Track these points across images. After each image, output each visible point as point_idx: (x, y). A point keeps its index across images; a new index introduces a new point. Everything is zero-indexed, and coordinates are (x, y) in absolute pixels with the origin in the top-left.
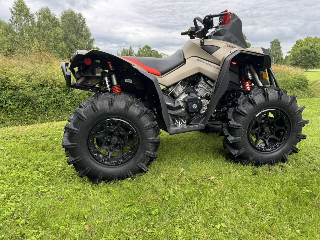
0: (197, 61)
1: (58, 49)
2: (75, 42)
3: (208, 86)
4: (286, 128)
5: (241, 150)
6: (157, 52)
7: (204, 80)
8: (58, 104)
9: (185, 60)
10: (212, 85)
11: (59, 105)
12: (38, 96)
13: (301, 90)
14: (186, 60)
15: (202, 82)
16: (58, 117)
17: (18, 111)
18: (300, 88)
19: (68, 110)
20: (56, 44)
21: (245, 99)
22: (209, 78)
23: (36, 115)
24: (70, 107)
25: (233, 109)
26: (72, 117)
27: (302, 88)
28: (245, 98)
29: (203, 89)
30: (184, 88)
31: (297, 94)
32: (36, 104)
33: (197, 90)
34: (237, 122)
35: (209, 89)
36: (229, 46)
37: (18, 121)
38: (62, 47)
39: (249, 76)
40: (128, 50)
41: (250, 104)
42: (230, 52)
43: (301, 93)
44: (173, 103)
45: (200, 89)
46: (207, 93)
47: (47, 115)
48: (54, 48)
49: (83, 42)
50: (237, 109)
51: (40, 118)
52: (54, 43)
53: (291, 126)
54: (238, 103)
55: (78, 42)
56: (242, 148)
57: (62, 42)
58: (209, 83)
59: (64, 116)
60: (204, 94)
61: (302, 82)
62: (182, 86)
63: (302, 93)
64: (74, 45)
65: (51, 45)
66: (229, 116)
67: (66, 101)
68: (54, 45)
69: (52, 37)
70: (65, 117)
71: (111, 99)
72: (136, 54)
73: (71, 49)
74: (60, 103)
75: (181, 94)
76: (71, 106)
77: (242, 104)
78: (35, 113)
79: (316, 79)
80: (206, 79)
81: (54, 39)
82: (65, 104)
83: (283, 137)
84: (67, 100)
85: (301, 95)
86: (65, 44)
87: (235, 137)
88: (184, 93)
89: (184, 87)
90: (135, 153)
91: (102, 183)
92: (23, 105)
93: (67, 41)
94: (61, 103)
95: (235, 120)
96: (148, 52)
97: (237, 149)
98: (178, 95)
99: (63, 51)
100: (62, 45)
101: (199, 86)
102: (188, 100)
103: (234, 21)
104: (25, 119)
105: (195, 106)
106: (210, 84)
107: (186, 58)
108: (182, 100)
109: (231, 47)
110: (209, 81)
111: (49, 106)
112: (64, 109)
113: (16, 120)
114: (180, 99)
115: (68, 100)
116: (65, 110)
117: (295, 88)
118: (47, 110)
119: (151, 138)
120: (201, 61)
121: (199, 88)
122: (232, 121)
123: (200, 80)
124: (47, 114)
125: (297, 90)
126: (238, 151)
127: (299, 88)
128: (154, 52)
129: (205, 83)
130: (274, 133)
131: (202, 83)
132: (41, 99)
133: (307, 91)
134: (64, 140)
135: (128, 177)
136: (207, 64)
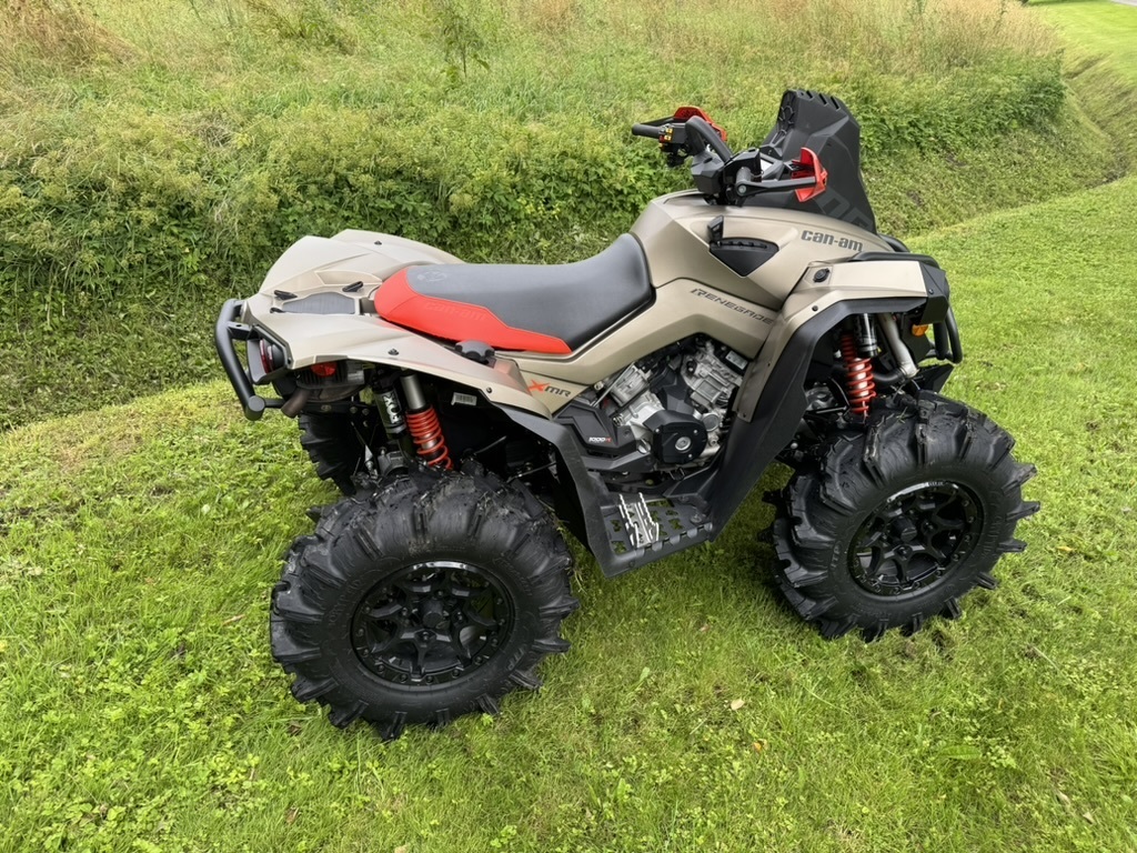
0: (695, 296)
3: (728, 370)
4: (968, 527)
5: (825, 602)
7: (715, 353)
8: (157, 270)
9: (653, 290)
10: (742, 367)
11: (161, 273)
12: (76, 245)
13: (1036, 132)
14: (657, 291)
15: (707, 357)
16: (164, 319)
17: (10, 307)
18: (1031, 122)
19: (198, 287)
21: (851, 452)
22: (729, 349)
23: (81, 317)
24: (203, 277)
25: (810, 481)
26: (294, 566)
27: (1040, 123)
28: (850, 447)
29: (711, 382)
30: (647, 376)
31: (1019, 153)
32: (74, 275)
33: (693, 384)
34: (819, 531)
35: (732, 380)
36: (808, 235)
37: (18, 346)
41: (863, 477)
42: (815, 309)
43: (1033, 145)
44: (611, 436)
45: (699, 381)
46: (725, 390)
47: (122, 315)
50: (822, 496)
51: (100, 328)
53: (982, 522)
54: (828, 470)
56: (826, 598)
58: (731, 360)
59: (187, 313)
60: (713, 394)
61: (1041, 96)
62: (640, 371)
63: (1035, 145)
66: (794, 506)
67: (187, 254)
70: (190, 316)
71: (421, 515)
74: (164, 263)
75: (636, 398)
76: (205, 272)
77: (840, 474)
78: (76, 310)
79: (1094, 52)
80: (723, 349)
82: (182, 265)
83: (954, 549)
84: (187, 250)
85: (1031, 154)
87: (809, 568)
88: (647, 393)
89: (645, 372)
90: (502, 644)
91: (404, 737)
92: (26, 280)
94: (169, 265)
95: (813, 523)
97: (812, 599)
98: (626, 398)
101: (697, 372)
102: (661, 428)
103: (832, 130)
104: (46, 337)
105: (683, 445)
106: (735, 363)
107: (655, 284)
108: (640, 421)
109: (815, 240)
110: (731, 357)
111: (125, 277)
112: (181, 284)
113: (12, 341)
114: (633, 420)
115: (192, 250)
116: (186, 288)
117: (1015, 123)
118: (118, 294)
120: (709, 296)
121: (697, 378)
122: (803, 526)
123: (703, 349)
124: (122, 311)
125: (1019, 132)
126: (814, 604)
127: (1028, 122)
129: (718, 363)
130: (929, 539)
131: (707, 362)
132: (89, 258)
133: (1055, 131)
134: (276, 635)
135: (481, 711)
136: (729, 304)
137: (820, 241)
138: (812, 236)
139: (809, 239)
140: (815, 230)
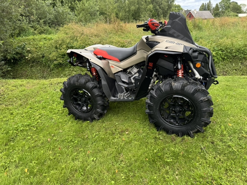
1: (147, 10)
2: (159, 3)
6: (236, 3)
14: (137, 51)
20: (146, 6)
30: (138, 70)
38: (150, 9)
39: (178, 66)
40: (207, 4)
44: (127, 80)
48: (144, 9)
49: (166, 2)
52: (145, 6)
55: (162, 3)
56: (154, 119)
57: (150, 4)
64: (159, 6)
65: (142, 8)
68: (144, 7)
69: (143, 2)
72: (214, 7)
73: (156, 9)
75: (135, 73)
81: (145, 2)
86: (152, 6)
88: (137, 73)
93: (154, 3)
96: (227, 4)
99: (150, 11)
100: (150, 7)
102: (135, 79)
109: (169, 42)
119: (99, 102)
120: (146, 53)
128: (233, 3)
130: (184, 113)
135: (88, 120)
137: (170, 43)
138: (169, 41)
139: (168, 42)
140: (170, 40)
